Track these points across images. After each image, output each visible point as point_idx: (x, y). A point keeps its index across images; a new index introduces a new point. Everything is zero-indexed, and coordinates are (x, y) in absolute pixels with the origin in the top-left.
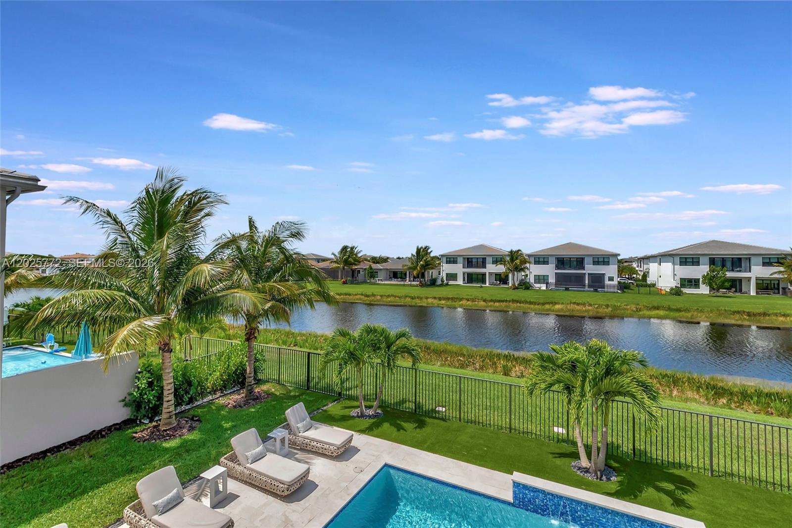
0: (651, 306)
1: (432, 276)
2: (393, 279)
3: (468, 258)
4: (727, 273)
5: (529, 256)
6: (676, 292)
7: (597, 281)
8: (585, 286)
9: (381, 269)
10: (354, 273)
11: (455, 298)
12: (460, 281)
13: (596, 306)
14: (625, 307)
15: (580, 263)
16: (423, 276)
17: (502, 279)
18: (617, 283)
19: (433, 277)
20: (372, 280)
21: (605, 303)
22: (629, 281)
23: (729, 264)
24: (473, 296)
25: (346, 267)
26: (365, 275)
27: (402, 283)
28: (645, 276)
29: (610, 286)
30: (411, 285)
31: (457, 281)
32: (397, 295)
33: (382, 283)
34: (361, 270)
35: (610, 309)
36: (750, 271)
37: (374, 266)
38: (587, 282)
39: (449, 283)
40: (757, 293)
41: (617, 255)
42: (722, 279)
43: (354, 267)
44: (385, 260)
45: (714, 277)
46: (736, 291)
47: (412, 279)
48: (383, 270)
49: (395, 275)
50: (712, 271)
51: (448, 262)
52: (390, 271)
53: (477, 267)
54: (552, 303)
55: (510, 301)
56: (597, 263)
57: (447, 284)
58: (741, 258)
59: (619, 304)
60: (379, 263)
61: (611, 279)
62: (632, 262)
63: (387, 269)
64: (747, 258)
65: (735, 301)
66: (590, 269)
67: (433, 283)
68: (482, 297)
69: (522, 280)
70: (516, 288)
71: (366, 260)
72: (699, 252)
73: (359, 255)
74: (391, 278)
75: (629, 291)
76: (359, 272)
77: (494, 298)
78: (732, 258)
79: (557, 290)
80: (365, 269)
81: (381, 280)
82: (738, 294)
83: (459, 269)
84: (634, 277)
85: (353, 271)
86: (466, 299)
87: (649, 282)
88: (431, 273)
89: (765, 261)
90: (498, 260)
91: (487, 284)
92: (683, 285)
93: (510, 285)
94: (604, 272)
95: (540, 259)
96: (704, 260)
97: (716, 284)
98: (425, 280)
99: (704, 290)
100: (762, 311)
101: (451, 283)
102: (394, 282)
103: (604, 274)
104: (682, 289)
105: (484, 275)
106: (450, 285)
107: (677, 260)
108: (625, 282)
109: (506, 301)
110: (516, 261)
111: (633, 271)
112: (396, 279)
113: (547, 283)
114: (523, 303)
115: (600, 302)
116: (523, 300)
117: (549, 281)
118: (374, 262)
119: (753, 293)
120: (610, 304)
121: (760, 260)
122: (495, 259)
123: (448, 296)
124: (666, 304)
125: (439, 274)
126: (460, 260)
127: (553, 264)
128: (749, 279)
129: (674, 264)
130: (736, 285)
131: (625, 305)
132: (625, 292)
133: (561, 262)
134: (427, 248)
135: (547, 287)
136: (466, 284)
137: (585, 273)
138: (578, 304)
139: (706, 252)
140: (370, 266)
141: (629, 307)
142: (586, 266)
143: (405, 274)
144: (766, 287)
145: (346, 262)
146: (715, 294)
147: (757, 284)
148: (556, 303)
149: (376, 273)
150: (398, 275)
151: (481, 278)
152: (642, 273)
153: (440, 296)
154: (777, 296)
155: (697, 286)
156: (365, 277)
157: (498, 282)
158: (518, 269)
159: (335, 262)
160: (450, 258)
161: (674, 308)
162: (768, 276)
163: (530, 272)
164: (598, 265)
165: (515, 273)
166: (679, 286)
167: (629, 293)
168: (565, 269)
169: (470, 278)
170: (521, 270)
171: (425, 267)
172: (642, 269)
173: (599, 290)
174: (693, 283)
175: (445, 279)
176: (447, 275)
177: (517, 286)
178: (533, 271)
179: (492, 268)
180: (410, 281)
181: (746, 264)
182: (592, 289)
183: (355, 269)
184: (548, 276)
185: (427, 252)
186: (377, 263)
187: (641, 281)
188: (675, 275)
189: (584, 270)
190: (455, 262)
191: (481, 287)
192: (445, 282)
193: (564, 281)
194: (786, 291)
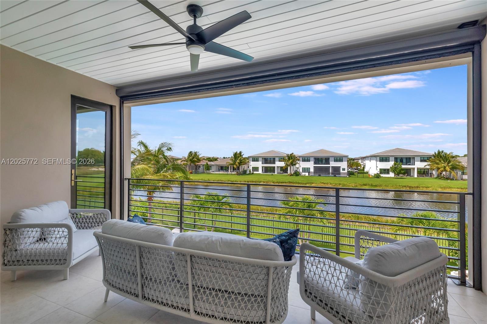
0: (362, 184)
1: (244, 169)
2: (221, 171)
3: (265, 158)
4: (402, 166)
5: (299, 157)
6: (377, 176)
7: (336, 170)
8: (330, 173)
9: (213, 165)
10: (197, 167)
11: (257, 181)
12: (260, 171)
13: (334, 184)
14: (349, 185)
15: (327, 160)
16: (238, 168)
17: (284, 170)
18: (347, 172)
19: (245, 170)
20: (208, 171)
21: (339, 183)
22: (356, 171)
23: (404, 161)
24: (267, 180)
25: (191, 164)
26: (204, 168)
27: (226, 173)
28: (364, 168)
29: (343, 173)
30: (231, 174)
31: (258, 171)
32: (223, 180)
33: (214, 173)
34: (201, 165)
35: (341, 186)
36: (414, 165)
37: (209, 163)
38: (331, 171)
39: (254, 173)
40: (417, 176)
41: (347, 156)
42: (400, 168)
43: (197, 164)
44: (216, 159)
45: (396, 168)
46: (408, 175)
47: (232, 171)
48: (214, 166)
49: (222, 168)
50: (395, 164)
51: (254, 160)
52: (219, 166)
53: (270, 163)
54: (310, 183)
55: (287, 183)
56: (336, 161)
58: (410, 158)
59: (346, 183)
60: (212, 161)
61: (344, 169)
62: (359, 160)
63: (217, 165)
64: (413, 158)
65: (406, 182)
66: (333, 164)
67: (244, 173)
68: (272, 181)
69: (296, 170)
70: (291, 175)
71: (204, 159)
72: (389, 155)
73: (200, 157)
74: (219, 170)
75: (353, 176)
76: (200, 167)
77: (278, 181)
78: (406, 158)
79: (314, 176)
80: (204, 165)
81: (214, 171)
82: (409, 177)
83: (259, 164)
84: (359, 168)
85: (196, 166)
86: (263, 182)
87: (365, 171)
88: (243, 167)
89: (421, 159)
90: (282, 159)
91: (276, 173)
92: (381, 173)
93: (289, 173)
95: (306, 159)
96: (392, 159)
97: (397, 172)
98: (240, 171)
99: (392, 175)
100: (416, 185)
101: (255, 172)
102: (221, 172)
103: (340, 167)
104: (380, 175)
105: (274, 167)
106: (255, 174)
107: (378, 158)
108: (352, 171)
109: (286, 182)
110: (292, 159)
111: (358, 165)
112: (222, 171)
113: (309, 172)
114: (295, 183)
115: (336, 183)
116: (295, 181)
117: (311, 171)
118: (209, 161)
119: (416, 176)
120: (341, 183)
121: (419, 158)
122: (280, 159)
123: (253, 180)
124: (370, 183)
125: (248, 168)
126: (260, 159)
127: (313, 161)
128: (414, 169)
129: (376, 161)
130: (408, 172)
131: (349, 184)
132: (350, 176)
133: (317, 160)
134: (240, 153)
135: (309, 174)
136: (264, 173)
137: (330, 167)
138: (324, 184)
139: (393, 155)
140: (207, 163)
141: (351, 185)
142: (330, 162)
143: (228, 168)
144: (423, 173)
145: (192, 161)
146: (396, 177)
147: (418, 171)
148: (312, 183)
149: (210, 167)
150: (224, 168)
151: (272, 170)
152: (362, 166)
153: (248, 180)
154: (427, 177)
155: (388, 173)
156: (204, 170)
157: (282, 172)
158: (293, 164)
159: (184, 161)
160: (254, 158)
161: (374, 184)
162: (423, 167)
163: (300, 166)
164: (337, 162)
165: (292, 167)
166: (379, 173)
167: (352, 177)
168: (319, 164)
169: (266, 170)
170: (295, 165)
171: (240, 163)
172: (363, 164)
173: (337, 175)
174: (386, 171)
175: (251, 170)
176: (253, 168)
177: (292, 174)
178: (301, 165)
179: (279, 164)
180: (231, 172)
181: (412, 161)
182: (333, 175)
183: (198, 165)
184: (310, 168)
185: (241, 155)
186: (211, 161)
187: (361, 170)
188: (377, 167)
189: (329, 164)
190: (257, 160)
191: (272, 175)
192: (252, 172)
193: (318, 171)
194: (431, 175)
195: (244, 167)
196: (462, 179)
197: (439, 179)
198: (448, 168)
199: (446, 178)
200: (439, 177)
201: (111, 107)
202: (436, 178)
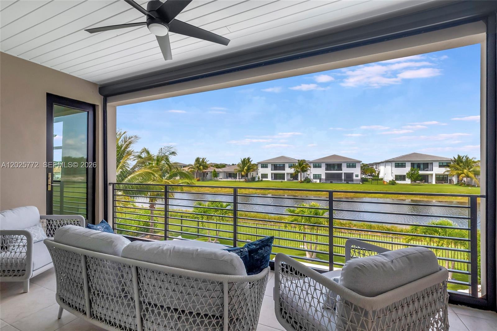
1: (253, 176)
2: (229, 178)
3: (274, 165)
4: (419, 172)
5: (311, 163)
6: (393, 183)
7: (349, 177)
8: (342, 180)
9: (221, 172)
12: (269, 178)
15: (339, 166)
16: (247, 175)
17: (294, 177)
18: (360, 178)
19: (254, 176)
20: (216, 179)
22: (370, 177)
23: (422, 166)
24: (277, 187)
25: (199, 171)
26: (211, 175)
27: (234, 180)
28: (378, 174)
29: (357, 180)
30: (240, 182)
31: (267, 178)
33: (222, 180)
34: (209, 173)
36: (432, 170)
37: (217, 170)
38: (343, 178)
39: (263, 180)
40: (436, 182)
41: (360, 162)
42: (417, 175)
44: (224, 166)
45: (413, 174)
46: (425, 182)
47: (240, 178)
49: (230, 175)
50: (412, 170)
51: (262, 167)
52: (227, 173)
53: (280, 169)
57: (262, 181)
58: (428, 163)
60: (220, 168)
61: (357, 176)
62: (373, 165)
63: (225, 172)
64: (431, 163)
65: (423, 188)
66: (345, 170)
67: (253, 180)
69: (306, 177)
70: (302, 182)
71: (212, 166)
72: (406, 160)
73: (208, 163)
74: (228, 177)
76: (207, 174)
77: (288, 188)
78: (423, 163)
79: (326, 183)
80: (211, 172)
81: (221, 178)
82: (427, 183)
83: (269, 171)
84: (374, 175)
85: (204, 173)
87: (380, 178)
89: (440, 164)
90: (292, 165)
91: (286, 180)
92: (396, 179)
93: (299, 180)
94: (353, 172)
95: (317, 165)
96: (408, 164)
97: (413, 178)
98: (248, 178)
99: (408, 181)
101: (264, 179)
102: (229, 180)
103: (353, 173)
104: (396, 181)
105: (284, 174)
107: (394, 164)
110: (302, 166)
111: (372, 171)
112: (230, 178)
113: (320, 179)
117: (322, 178)
118: (217, 168)
119: (434, 183)
121: (437, 164)
122: (290, 165)
124: (386, 190)
125: (257, 175)
126: (270, 166)
127: (324, 167)
128: (432, 175)
129: (392, 166)
130: (425, 178)
132: (364, 183)
133: (329, 166)
134: (249, 159)
135: (320, 181)
136: (273, 180)
137: (342, 173)
139: (409, 160)
140: (215, 170)
142: (343, 168)
143: (236, 175)
144: (441, 179)
145: (199, 168)
146: (413, 184)
147: (436, 177)
150: (232, 175)
151: (282, 177)
152: (377, 172)
153: (257, 187)
154: (446, 184)
155: (404, 179)
156: (211, 177)
157: (292, 179)
158: (303, 171)
159: (191, 168)
160: (263, 164)
162: (442, 173)
163: (311, 173)
164: (350, 168)
165: (302, 173)
166: (394, 179)
167: (366, 184)
168: (331, 170)
169: (276, 177)
170: (306, 171)
171: (249, 169)
172: (377, 170)
173: (349, 182)
174: (402, 178)
175: (260, 177)
176: (262, 174)
177: (303, 181)
178: (312, 172)
179: (289, 170)
180: (239, 179)
181: (430, 166)
182: (346, 182)
183: (205, 172)
184: (321, 174)
185: (249, 161)
186: (218, 168)
187: (376, 177)
188: (392, 173)
189: (342, 171)
190: (266, 167)
191: (282, 182)
192: (261, 179)
193: (330, 178)
194: (451, 182)
195: (253, 173)
197: (460, 185)
198: (469, 174)
199: (467, 185)
200: (459, 183)
201: (94, 107)
202: (456, 185)
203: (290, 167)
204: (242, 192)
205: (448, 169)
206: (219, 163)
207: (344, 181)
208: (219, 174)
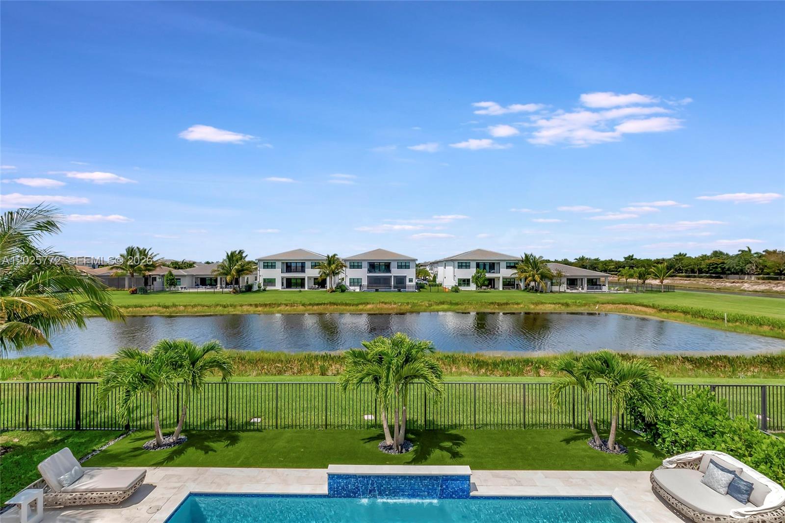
0: (438, 302)
1: (247, 282)
2: (201, 286)
3: (287, 263)
4: (486, 274)
5: (345, 260)
6: (456, 290)
7: (401, 282)
8: (391, 287)
9: (184, 276)
10: (148, 280)
11: (272, 304)
12: (278, 286)
13: (399, 304)
15: (387, 267)
16: (237, 282)
17: (321, 283)
18: (415, 284)
19: (249, 283)
20: (173, 288)
21: (406, 301)
22: (424, 282)
23: (487, 267)
24: (292, 300)
25: (135, 274)
26: (163, 282)
27: (212, 290)
28: (435, 278)
29: (410, 287)
30: (222, 293)
31: (275, 286)
32: (205, 304)
33: (186, 291)
34: (158, 277)
35: (410, 306)
36: (499, 273)
37: (175, 272)
38: (393, 284)
40: (503, 289)
41: (414, 260)
42: (484, 278)
43: (147, 273)
44: (191, 265)
45: (479, 277)
46: (491, 288)
47: (224, 286)
48: (187, 277)
49: (203, 282)
50: (477, 272)
51: (266, 267)
52: (196, 278)
53: (296, 271)
54: (364, 303)
55: (327, 304)
57: (265, 290)
58: (494, 263)
59: (416, 301)
60: (182, 269)
61: (411, 280)
62: (426, 266)
63: (193, 276)
64: (497, 263)
65: (491, 295)
66: (395, 272)
67: (249, 289)
68: (301, 302)
69: (339, 283)
70: (333, 291)
71: (164, 265)
72: (470, 258)
74: (198, 285)
75: (424, 290)
76: (154, 279)
77: (312, 302)
78: (489, 263)
79: (369, 291)
80: (163, 276)
81: (185, 288)
82: (493, 290)
83: (277, 274)
84: (429, 279)
85: (146, 279)
86: (285, 304)
87: (437, 283)
88: (244, 280)
89: (508, 265)
90: (317, 264)
91: (306, 289)
92: (460, 284)
93: (328, 288)
94: (405, 275)
95: (355, 264)
96: (473, 264)
97: (480, 283)
98: (239, 287)
99: (473, 287)
100: (505, 301)
101: (268, 288)
102: (202, 289)
103: (406, 276)
104: (459, 287)
105: (303, 279)
106: (268, 291)
107: (456, 264)
108: (420, 283)
109: (324, 304)
110: (333, 264)
111: (426, 273)
112: (204, 287)
113: (361, 286)
114: (339, 304)
115: (402, 301)
116: (339, 302)
117: (363, 283)
118: (175, 268)
119: (501, 289)
120: (410, 301)
121: (505, 264)
122: (314, 264)
123: (265, 303)
124: (448, 299)
125: (256, 280)
126: (279, 264)
127: (366, 268)
128: (499, 278)
129: (454, 267)
130: (491, 283)
131: (420, 302)
132: (420, 291)
133: (372, 267)
134: (241, 252)
135: (360, 289)
136: (284, 289)
137: (391, 276)
138: (386, 303)
139: (474, 258)
140: (170, 272)
141: (423, 303)
142: (392, 270)
143: (216, 281)
144: (509, 284)
146: (479, 291)
147: (503, 282)
148: (368, 303)
150: (207, 281)
151: (301, 283)
152: (433, 276)
153: (257, 303)
154: (514, 290)
155: (468, 284)
156: (163, 285)
157: (317, 286)
158: (334, 273)
159: (117, 268)
160: (268, 263)
161: (454, 302)
162: (509, 276)
163: (346, 276)
164: (401, 268)
165: (333, 277)
166: (457, 285)
167: (423, 292)
168: (375, 272)
169: (289, 283)
170: (338, 274)
171: (240, 272)
172: (433, 272)
173: (402, 290)
174: (466, 282)
175: (262, 284)
176: (265, 280)
177: (334, 289)
178: (348, 275)
179: (311, 273)
180: (221, 288)
181: (497, 266)
182: (397, 290)
183: (150, 275)
184: (361, 279)
185: (242, 258)
186: (178, 269)
187: (431, 281)
188: (455, 276)
189: (391, 273)
190: (273, 266)
191: (300, 291)
192: (263, 288)
193: (374, 283)
194: (518, 287)
195: (248, 278)
196: (551, 292)
197: (528, 291)
198: (537, 277)
199: (535, 291)
200: (527, 289)
202: (524, 290)
203: (313, 267)
204: (229, 312)
205: (515, 271)
206: (179, 259)
207: (394, 288)
208: (180, 279)
